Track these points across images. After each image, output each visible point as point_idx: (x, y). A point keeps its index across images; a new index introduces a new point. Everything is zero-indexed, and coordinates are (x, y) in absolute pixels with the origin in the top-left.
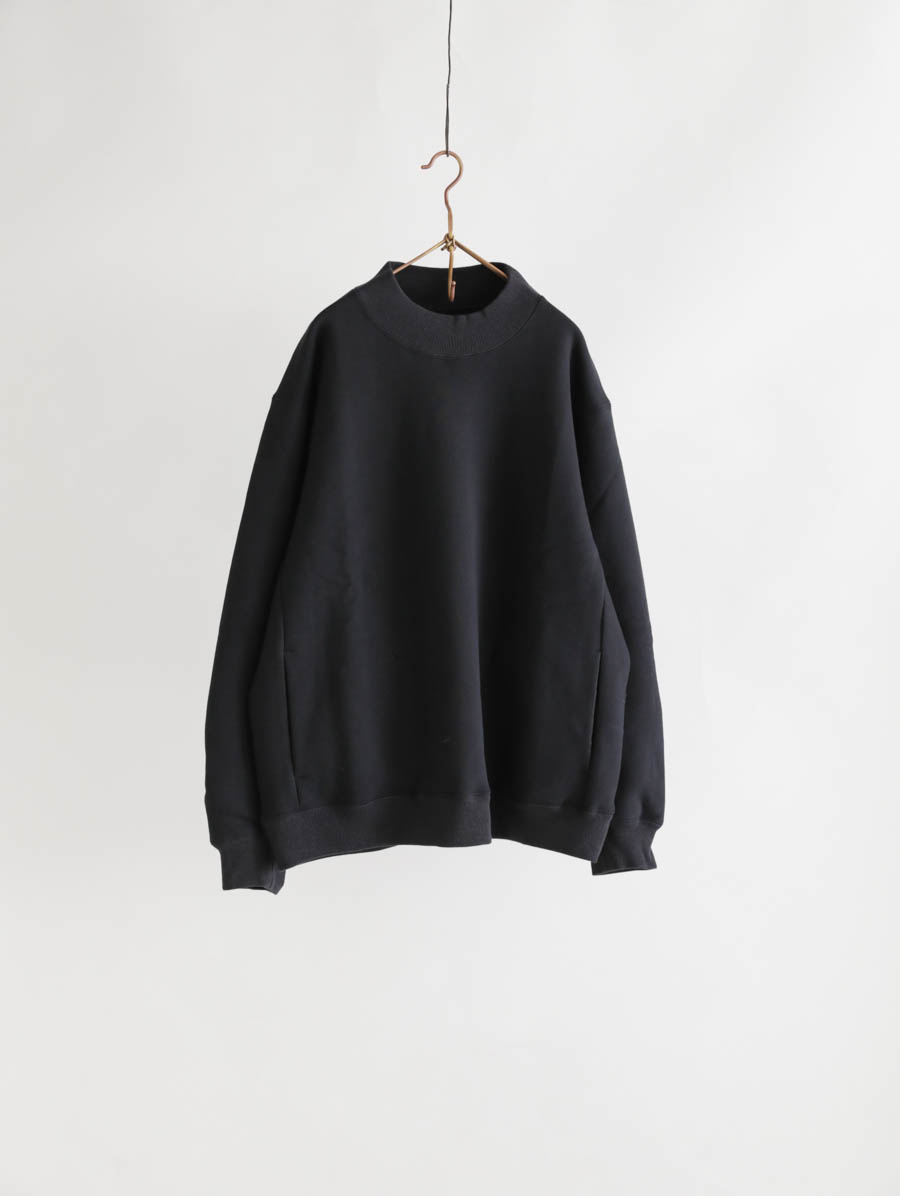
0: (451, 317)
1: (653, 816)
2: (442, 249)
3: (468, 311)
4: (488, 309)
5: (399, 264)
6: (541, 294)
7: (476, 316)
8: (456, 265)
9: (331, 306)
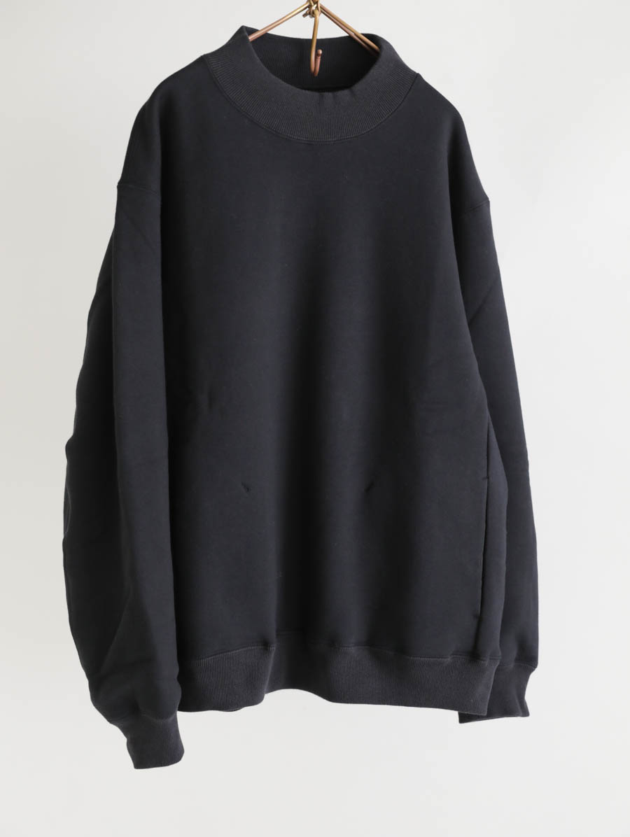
0: (316, 94)
1: (527, 658)
2: (305, 15)
3: (334, 89)
4: (358, 87)
5: (252, 31)
6: (417, 72)
7: (344, 94)
8: (321, 35)
9: (172, 76)
